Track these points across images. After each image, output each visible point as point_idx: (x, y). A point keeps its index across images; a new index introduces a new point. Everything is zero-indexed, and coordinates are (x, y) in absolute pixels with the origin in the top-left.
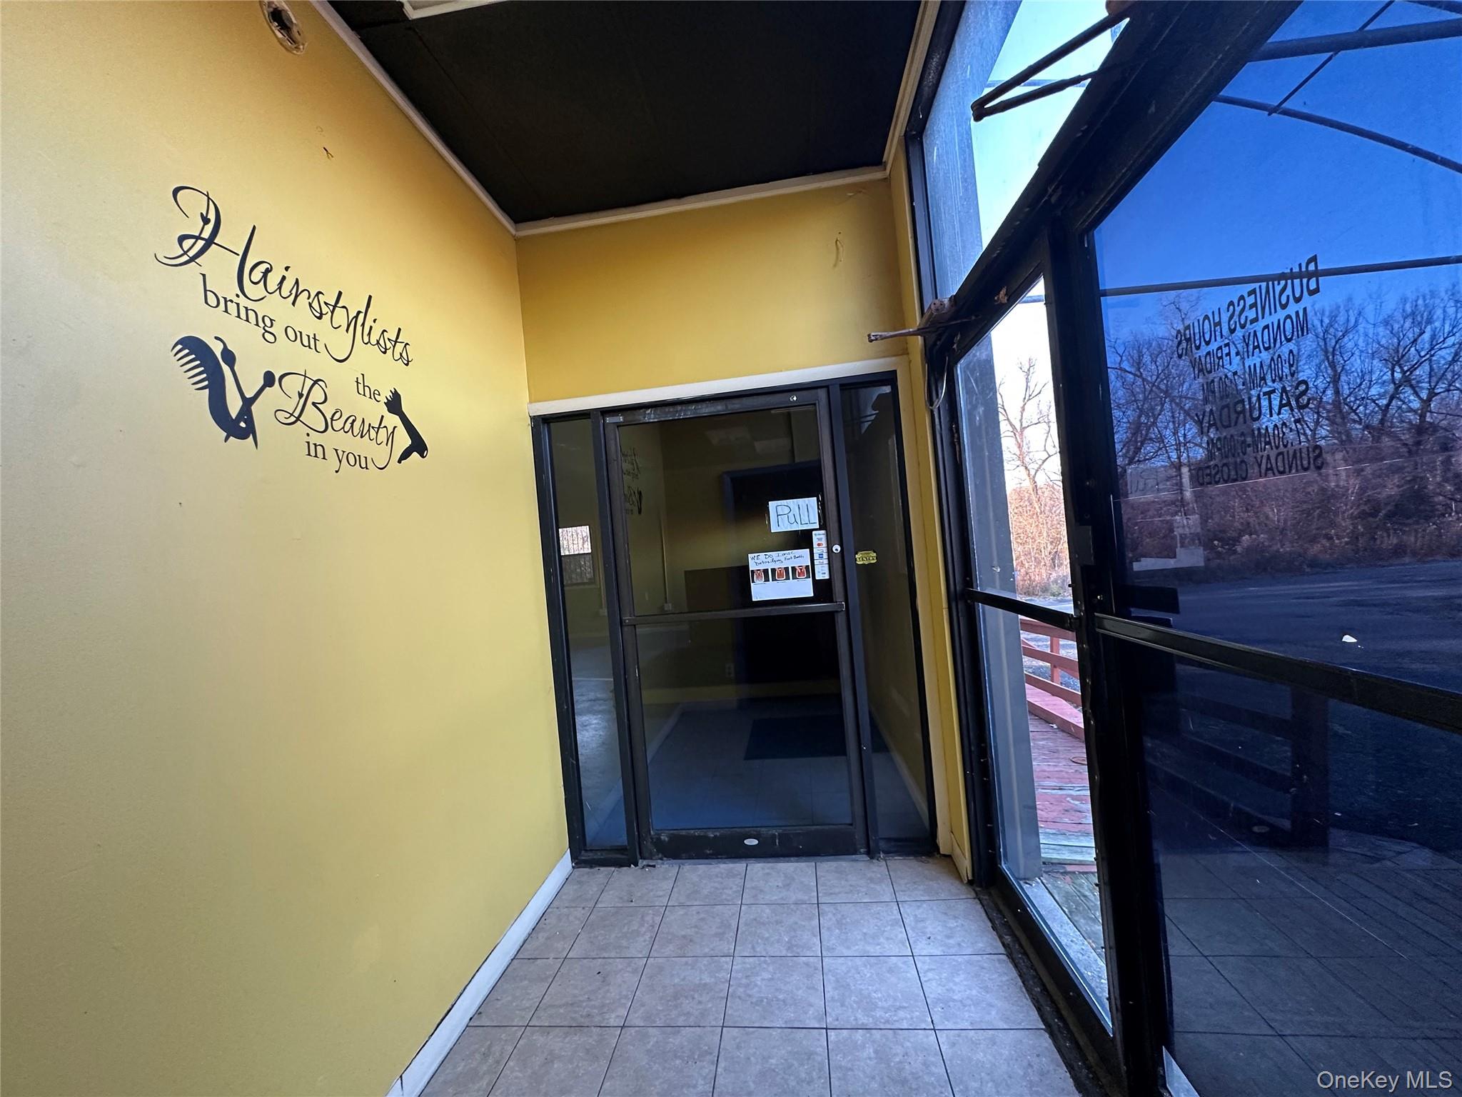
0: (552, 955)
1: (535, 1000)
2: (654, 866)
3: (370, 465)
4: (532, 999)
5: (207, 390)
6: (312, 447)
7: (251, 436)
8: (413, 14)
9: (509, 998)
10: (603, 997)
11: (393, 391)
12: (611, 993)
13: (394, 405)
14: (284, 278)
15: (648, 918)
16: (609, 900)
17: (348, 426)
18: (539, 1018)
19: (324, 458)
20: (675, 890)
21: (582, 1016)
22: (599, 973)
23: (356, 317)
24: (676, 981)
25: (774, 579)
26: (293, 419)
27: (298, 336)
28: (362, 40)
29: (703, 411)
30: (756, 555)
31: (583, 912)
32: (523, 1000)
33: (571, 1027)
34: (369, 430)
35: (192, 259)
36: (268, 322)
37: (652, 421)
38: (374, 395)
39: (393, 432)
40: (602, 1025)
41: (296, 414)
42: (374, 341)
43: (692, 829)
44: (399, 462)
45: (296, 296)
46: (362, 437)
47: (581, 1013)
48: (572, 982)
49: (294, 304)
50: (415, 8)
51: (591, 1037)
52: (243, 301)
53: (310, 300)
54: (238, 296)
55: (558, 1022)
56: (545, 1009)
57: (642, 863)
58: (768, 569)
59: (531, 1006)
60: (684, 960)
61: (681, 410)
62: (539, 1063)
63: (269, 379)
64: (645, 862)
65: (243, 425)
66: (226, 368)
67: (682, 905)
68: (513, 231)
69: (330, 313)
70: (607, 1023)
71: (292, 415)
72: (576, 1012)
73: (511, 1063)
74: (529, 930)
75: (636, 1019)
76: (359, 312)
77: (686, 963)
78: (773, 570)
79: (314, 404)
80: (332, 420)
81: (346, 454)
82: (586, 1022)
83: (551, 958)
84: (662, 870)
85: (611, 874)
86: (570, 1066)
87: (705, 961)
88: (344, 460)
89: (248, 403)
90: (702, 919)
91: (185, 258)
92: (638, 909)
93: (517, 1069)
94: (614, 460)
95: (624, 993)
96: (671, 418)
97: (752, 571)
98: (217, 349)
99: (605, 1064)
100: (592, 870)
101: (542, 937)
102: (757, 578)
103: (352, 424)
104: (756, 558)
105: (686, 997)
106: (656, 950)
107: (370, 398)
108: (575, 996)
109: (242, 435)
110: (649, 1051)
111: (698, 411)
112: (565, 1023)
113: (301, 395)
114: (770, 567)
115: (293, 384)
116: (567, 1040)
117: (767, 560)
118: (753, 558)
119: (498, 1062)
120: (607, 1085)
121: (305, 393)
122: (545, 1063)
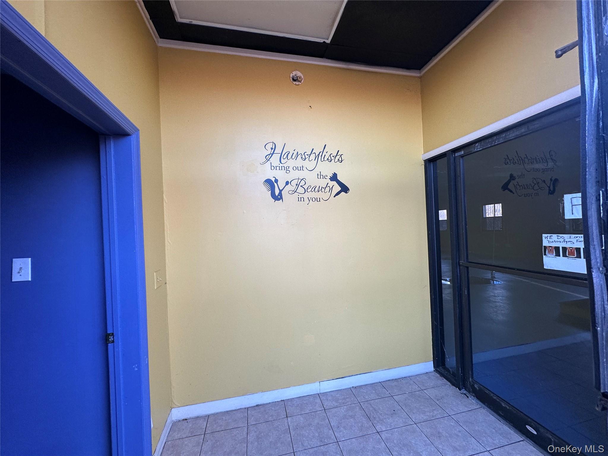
0: (390, 391)
1: (369, 399)
2: (468, 397)
3: (321, 200)
4: (369, 397)
5: (270, 191)
6: (300, 199)
7: (281, 200)
8: (328, 41)
9: (365, 391)
10: (385, 419)
11: (333, 173)
12: (389, 420)
13: (334, 178)
14: (293, 153)
15: (435, 412)
16: (431, 393)
17: (313, 189)
18: (364, 404)
19: (304, 201)
20: (464, 414)
21: (373, 416)
22: (394, 411)
23: (319, 155)
24: (413, 441)
25: (565, 255)
26: (294, 192)
27: (297, 168)
28: (326, 58)
29: (511, 136)
30: (549, 235)
31: (417, 388)
32: (367, 395)
33: (367, 415)
34: (321, 189)
35: (268, 160)
36: (287, 168)
37: (479, 150)
38: (324, 177)
39: (332, 187)
40: (374, 425)
41: (295, 191)
42: (326, 159)
43: (493, 393)
44: (334, 197)
45: (297, 157)
46: (318, 192)
47: (374, 415)
48: (384, 404)
49: (296, 160)
50: (328, 39)
51: (368, 424)
52: (281, 165)
53: (302, 156)
54: (279, 164)
55: (366, 410)
56: (368, 403)
57: (463, 391)
58: (559, 248)
59: (367, 399)
60: (426, 439)
61: (496, 140)
62: (350, 414)
63: (287, 183)
64: (465, 392)
65: (279, 197)
66: (275, 184)
67: (457, 422)
68: (418, 75)
69: (308, 157)
70: (376, 426)
71: (294, 191)
72: (373, 413)
73: (345, 407)
74: (394, 378)
75: (384, 435)
76: (320, 152)
77: (425, 441)
78: (564, 249)
79: (301, 186)
80: (307, 189)
81: (311, 198)
82: (372, 418)
83: (388, 392)
84: (470, 402)
85: (445, 384)
86: (354, 424)
87: (433, 449)
88: (311, 200)
89: (281, 191)
90: (458, 436)
91: (267, 160)
92: (437, 405)
93: (344, 410)
94: (459, 176)
95: (392, 425)
96: (490, 146)
97: (545, 247)
98: (273, 180)
99: (361, 434)
100: (440, 377)
101: (395, 383)
102: (549, 252)
103: (315, 189)
104: (549, 237)
105: (408, 450)
106: (421, 425)
107: (323, 178)
108: (379, 409)
109: (279, 200)
110: (374, 447)
111: (507, 137)
112: (367, 413)
113: (297, 185)
114: (561, 245)
115: (294, 183)
116: (361, 417)
117: (558, 240)
118: (546, 238)
119: (344, 403)
120: (354, 440)
121: (298, 184)
122: (351, 416)
